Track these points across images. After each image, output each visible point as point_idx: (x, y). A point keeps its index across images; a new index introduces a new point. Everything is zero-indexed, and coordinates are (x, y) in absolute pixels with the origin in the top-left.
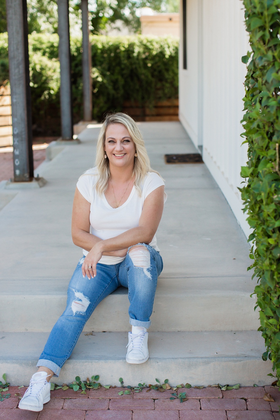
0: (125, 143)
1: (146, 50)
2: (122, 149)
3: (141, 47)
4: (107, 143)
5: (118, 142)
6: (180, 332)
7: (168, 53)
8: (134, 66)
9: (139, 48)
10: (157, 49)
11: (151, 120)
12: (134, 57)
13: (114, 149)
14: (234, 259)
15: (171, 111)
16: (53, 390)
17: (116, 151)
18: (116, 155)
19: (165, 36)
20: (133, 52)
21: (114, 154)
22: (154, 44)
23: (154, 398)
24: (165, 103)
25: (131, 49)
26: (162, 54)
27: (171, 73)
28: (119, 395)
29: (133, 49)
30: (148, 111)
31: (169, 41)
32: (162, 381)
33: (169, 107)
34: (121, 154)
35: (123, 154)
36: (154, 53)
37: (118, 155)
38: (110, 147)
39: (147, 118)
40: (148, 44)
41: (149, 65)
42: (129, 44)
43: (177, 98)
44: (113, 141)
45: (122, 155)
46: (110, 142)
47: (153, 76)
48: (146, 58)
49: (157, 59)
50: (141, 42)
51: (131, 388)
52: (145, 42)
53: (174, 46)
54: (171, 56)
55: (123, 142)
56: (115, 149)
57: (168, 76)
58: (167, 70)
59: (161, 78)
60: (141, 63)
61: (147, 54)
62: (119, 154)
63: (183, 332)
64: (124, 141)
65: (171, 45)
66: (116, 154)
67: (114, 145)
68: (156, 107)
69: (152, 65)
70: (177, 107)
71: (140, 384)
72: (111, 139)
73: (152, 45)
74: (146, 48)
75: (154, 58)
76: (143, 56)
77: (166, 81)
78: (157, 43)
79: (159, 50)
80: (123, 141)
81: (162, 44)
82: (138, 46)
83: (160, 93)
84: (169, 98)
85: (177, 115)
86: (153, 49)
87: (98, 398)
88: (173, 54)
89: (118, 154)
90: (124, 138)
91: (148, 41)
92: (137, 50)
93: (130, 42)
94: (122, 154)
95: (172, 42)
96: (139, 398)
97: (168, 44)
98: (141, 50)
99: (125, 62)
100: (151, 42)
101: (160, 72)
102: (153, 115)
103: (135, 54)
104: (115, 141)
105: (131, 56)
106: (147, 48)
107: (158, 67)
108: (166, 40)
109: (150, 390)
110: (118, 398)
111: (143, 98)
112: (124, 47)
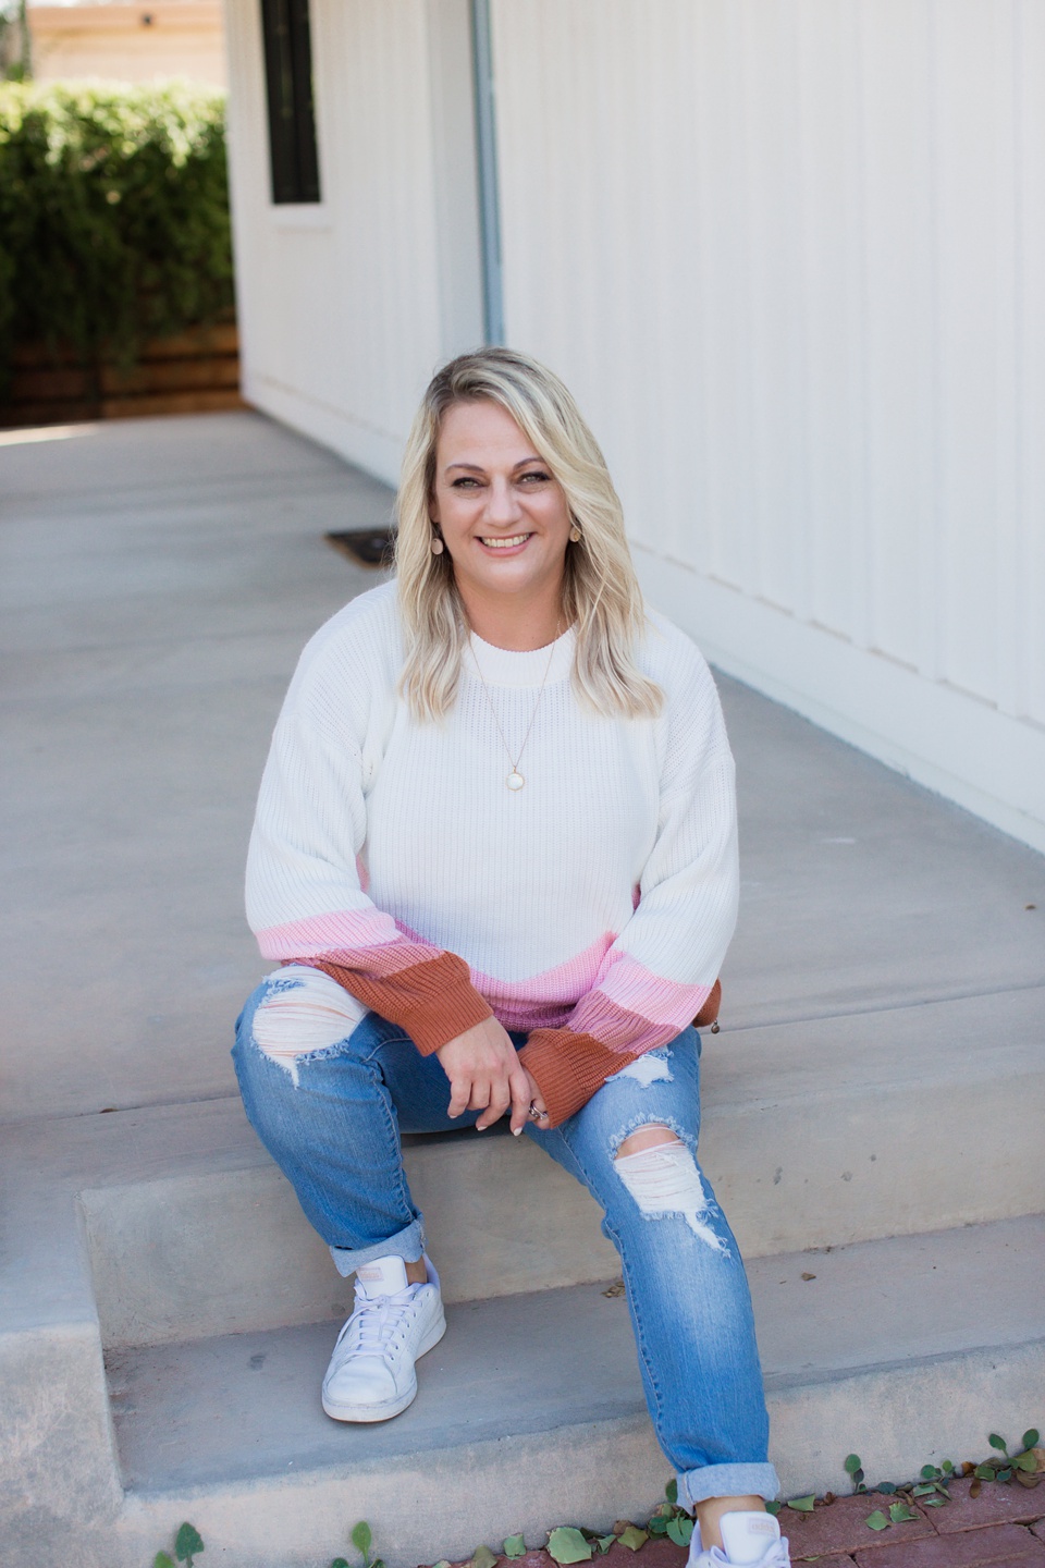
0: (528, 485)
1: (95, 141)
2: (518, 513)
3: (73, 128)
4: (444, 490)
5: (500, 483)
6: (976, 1227)
7: (181, 147)
8: (52, 204)
9: (66, 131)
10: (138, 133)
11: (123, 414)
12: (46, 167)
13: (480, 513)
14: (1031, 908)
15: (203, 373)
16: (589, 1557)
17: (492, 525)
18: (487, 541)
19: (158, 84)
20: (44, 148)
21: (480, 539)
22: (123, 113)
23: (1025, 1518)
24: (181, 343)
25: (34, 136)
26: (156, 151)
27: (194, 224)
28: (876, 1532)
29: (44, 135)
30: (111, 380)
31: (181, 102)
32: (1015, 1441)
33: (196, 358)
34: (512, 537)
35: (523, 535)
36: (129, 148)
37: (500, 543)
38: (459, 508)
39: (110, 407)
40: (100, 116)
41: (113, 197)
42: (25, 116)
43: (230, 320)
44: (472, 481)
45: (517, 541)
46: (459, 483)
47: (126, 239)
48: (98, 172)
49: (140, 172)
50: (71, 107)
51: (899, 1493)
52: (85, 108)
53: (199, 119)
54: (192, 160)
55: (519, 481)
56: (486, 517)
57: (187, 237)
58: (181, 215)
59: (157, 248)
60: (80, 193)
61: (100, 155)
62: (504, 538)
63: (986, 1224)
64: (524, 476)
65: (188, 116)
66: (491, 538)
67: (478, 496)
68: (145, 361)
69: (125, 196)
70: (233, 356)
71: (927, 1469)
72: (462, 474)
73: (114, 116)
74: (92, 129)
75: (125, 167)
76: (87, 164)
77: (178, 256)
78: (133, 108)
79: (144, 139)
80: (517, 476)
81: (154, 112)
82: (60, 124)
83: (158, 305)
84: (194, 322)
85: (234, 386)
86: (121, 135)
87: (802, 1560)
88: (202, 153)
89: (497, 538)
90: (523, 464)
91: (97, 105)
92: (57, 139)
93: (27, 110)
94: (518, 535)
95: (192, 105)
96: (965, 1528)
97: (175, 113)
98: (75, 139)
99: (17, 187)
100: (109, 106)
101: (153, 222)
102: (134, 395)
103: (53, 158)
104: (482, 479)
105: (37, 162)
106: (94, 132)
107: (146, 202)
108: (166, 97)
109: (976, 1486)
110: (878, 1543)
111: (92, 329)
112: (6, 130)
